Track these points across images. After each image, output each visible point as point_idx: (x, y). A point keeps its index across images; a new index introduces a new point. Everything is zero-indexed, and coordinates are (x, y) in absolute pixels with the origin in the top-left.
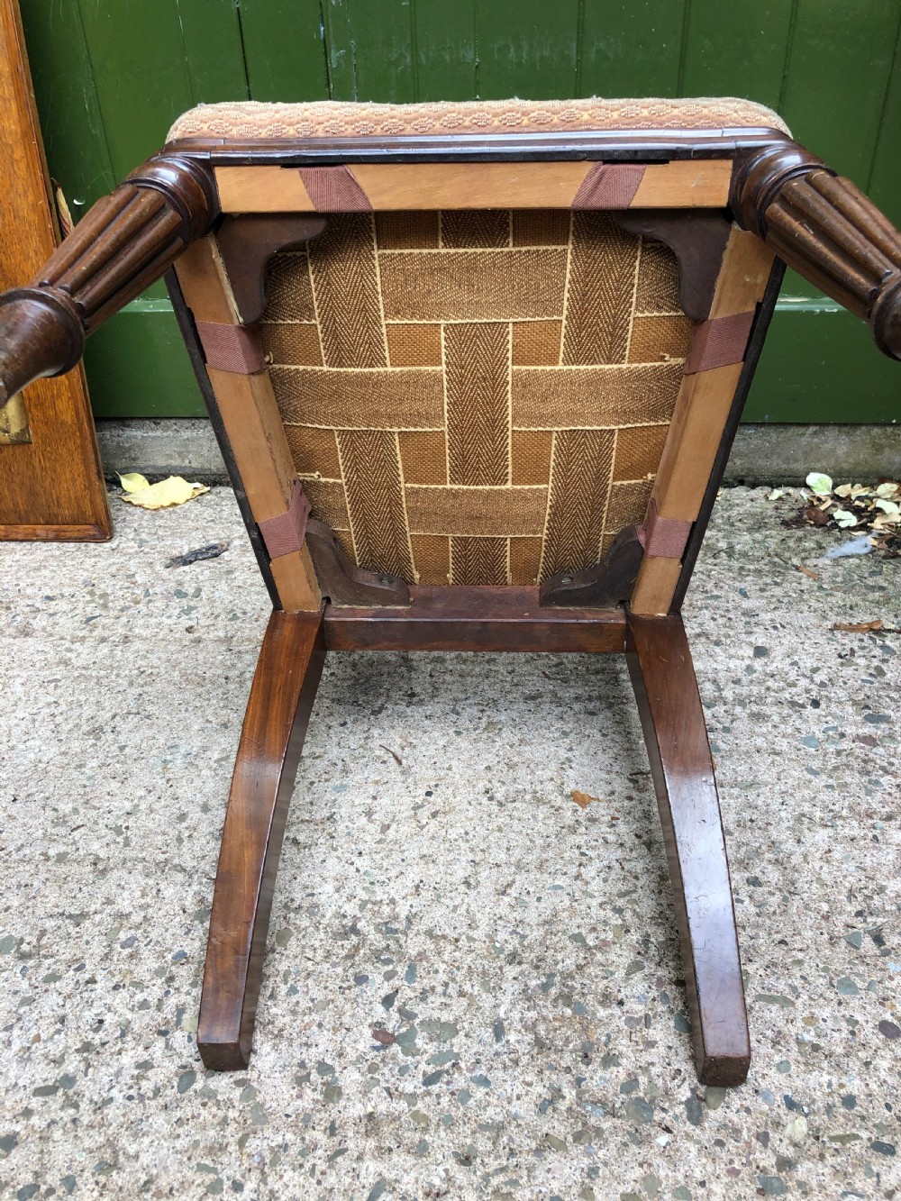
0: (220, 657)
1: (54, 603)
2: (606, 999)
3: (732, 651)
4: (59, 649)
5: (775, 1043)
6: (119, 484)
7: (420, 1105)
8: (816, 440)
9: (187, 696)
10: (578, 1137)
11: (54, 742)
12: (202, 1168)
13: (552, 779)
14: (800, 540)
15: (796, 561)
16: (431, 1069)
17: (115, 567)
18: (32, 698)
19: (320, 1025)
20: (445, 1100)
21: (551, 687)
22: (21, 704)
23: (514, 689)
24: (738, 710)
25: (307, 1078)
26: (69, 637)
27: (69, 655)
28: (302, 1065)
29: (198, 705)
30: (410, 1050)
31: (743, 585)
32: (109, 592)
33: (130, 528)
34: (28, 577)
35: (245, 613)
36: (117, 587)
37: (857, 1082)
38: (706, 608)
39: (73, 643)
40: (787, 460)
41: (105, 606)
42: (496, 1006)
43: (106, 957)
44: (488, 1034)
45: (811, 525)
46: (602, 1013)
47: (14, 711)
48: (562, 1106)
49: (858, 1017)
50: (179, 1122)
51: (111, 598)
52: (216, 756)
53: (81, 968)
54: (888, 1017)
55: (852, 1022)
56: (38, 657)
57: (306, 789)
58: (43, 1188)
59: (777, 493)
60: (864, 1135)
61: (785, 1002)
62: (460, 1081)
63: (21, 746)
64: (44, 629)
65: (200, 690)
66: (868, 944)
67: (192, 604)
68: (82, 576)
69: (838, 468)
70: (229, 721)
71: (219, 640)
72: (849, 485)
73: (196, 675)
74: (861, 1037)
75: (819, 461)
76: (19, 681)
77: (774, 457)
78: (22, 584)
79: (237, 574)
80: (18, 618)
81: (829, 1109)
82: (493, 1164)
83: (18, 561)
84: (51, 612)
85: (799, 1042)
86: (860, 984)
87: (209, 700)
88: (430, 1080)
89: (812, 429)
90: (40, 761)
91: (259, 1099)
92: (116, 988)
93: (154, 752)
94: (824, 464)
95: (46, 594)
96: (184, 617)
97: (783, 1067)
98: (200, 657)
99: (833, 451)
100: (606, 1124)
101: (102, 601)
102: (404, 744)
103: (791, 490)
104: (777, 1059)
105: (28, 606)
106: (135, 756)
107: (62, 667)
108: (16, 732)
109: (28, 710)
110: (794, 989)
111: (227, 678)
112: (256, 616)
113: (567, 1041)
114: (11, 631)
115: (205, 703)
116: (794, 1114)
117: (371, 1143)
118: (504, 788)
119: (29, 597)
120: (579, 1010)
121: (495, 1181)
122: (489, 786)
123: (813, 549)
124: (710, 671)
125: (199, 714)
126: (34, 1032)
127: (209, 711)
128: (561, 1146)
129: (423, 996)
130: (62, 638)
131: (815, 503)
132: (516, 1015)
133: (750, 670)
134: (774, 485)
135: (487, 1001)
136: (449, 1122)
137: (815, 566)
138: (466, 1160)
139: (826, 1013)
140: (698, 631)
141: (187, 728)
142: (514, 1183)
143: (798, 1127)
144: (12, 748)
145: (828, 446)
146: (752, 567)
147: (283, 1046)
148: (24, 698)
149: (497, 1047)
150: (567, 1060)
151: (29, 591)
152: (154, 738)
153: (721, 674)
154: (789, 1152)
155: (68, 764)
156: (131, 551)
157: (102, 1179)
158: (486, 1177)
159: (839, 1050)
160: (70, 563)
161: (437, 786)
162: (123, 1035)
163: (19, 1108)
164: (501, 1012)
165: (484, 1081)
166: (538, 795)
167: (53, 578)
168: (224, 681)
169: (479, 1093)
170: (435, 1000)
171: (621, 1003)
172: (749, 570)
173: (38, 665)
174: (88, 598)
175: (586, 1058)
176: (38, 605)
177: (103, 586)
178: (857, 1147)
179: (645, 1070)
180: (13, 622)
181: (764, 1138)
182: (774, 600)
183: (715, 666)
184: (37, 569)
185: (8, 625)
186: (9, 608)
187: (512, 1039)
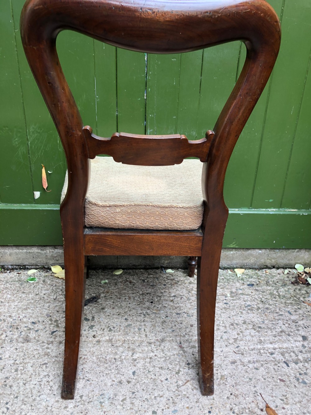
0: (110, 349)
1: (36, 325)
3: (295, 338)
4: (43, 348)
6: (50, 269)
8: (298, 254)
9: (102, 369)
11: (52, 396)
13: (253, 402)
14: (300, 290)
15: (302, 299)
17: (57, 307)
18: (37, 373)
21: (238, 357)
22: (33, 376)
23: (225, 359)
24: (306, 365)
26: (46, 342)
27: (48, 350)
29: (107, 373)
31: (288, 310)
32: (58, 319)
33: (59, 289)
34: (23, 313)
35: (114, 328)
36: (61, 317)
38: (280, 320)
39: (49, 344)
40: (289, 260)
41: (57, 326)
45: (301, 284)
47: (31, 381)
51: (59, 322)
52: (121, 399)
56: (35, 352)
57: (161, 413)
59: (286, 271)
63: (38, 399)
64: (35, 338)
65: (106, 365)
67: (92, 324)
68: (45, 312)
69: (305, 262)
70: (121, 380)
71: (107, 341)
72: (308, 268)
73: (103, 358)
75: (299, 260)
76: (30, 365)
77: (285, 259)
78: (21, 317)
79: (106, 310)
80: (23, 333)
83: (17, 306)
84: (36, 329)
87: (111, 370)
89: (297, 250)
90: (48, 406)
93: (95, 398)
94: (301, 261)
95: (32, 321)
96: (91, 330)
98: (102, 349)
99: (304, 257)
101: (56, 324)
102: (193, 388)
103: (290, 270)
105: (26, 327)
106: (88, 401)
107: (46, 357)
108: (35, 392)
109: (37, 380)
111: (115, 359)
112: (118, 329)
114: (20, 340)
115: (110, 372)
118: (237, 407)
119: (25, 323)
122: (231, 407)
123: (305, 294)
124: (291, 347)
125: (109, 377)
127: (112, 376)
130: (43, 342)
131: (300, 275)
133: (303, 346)
134: (285, 268)
137: (309, 301)
140: (280, 330)
141: (105, 385)
144: (34, 400)
145: (302, 255)
146: (289, 302)
148: (34, 374)
151: (25, 320)
152: (93, 391)
153: (295, 349)
155: (60, 407)
156: (62, 300)
160: (39, 306)
161: (211, 408)
166: (250, 409)
167: (33, 313)
168: (114, 360)
172: (288, 303)
173: (36, 356)
174: (50, 322)
176: (30, 326)
177: (55, 317)
180: (21, 335)
182: (301, 315)
183: (291, 345)
184: (26, 309)
185: (19, 337)
186: (17, 328)
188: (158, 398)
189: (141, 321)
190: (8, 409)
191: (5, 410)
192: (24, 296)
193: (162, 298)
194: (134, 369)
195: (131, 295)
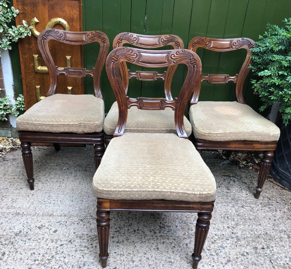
2: (191, 223)
5: (214, 229)
7: (167, 234)
12: (140, 240)
14: (217, 161)
15: (216, 164)
19: (152, 226)
20: (171, 234)
25: (151, 231)
28: (150, 230)
30: (165, 228)
37: (224, 233)
42: (176, 224)
43: (118, 217)
44: (175, 227)
46: (190, 225)
48: (186, 235)
50: (135, 235)
53: (115, 218)
54: (228, 226)
55: (224, 226)
58: (120, 242)
59: (213, 152)
60: (225, 238)
61: (215, 224)
62: (172, 232)
64: (89, 170)
74: (225, 228)
80: (84, 168)
81: (220, 235)
82: (178, 240)
85: (217, 228)
88: (168, 232)
92: (121, 221)
97: (215, 231)
100: (192, 237)
104: (214, 230)
110: (216, 223)
113: (186, 228)
116: (216, 236)
117: (161, 238)
120: (187, 224)
121: (178, 242)
123: (219, 162)
128: (186, 239)
129: (165, 223)
132: (179, 225)
136: (172, 236)
137: (219, 165)
138: (174, 240)
139: (220, 225)
142: (181, 242)
143: (217, 237)
150: (186, 230)
151: (84, 163)
154: (216, 240)
157: (127, 241)
159: (222, 229)
162: (124, 226)
163: (113, 234)
164: (177, 225)
165: (175, 232)
169: (175, 233)
170: (167, 223)
171: (193, 224)
175: (189, 230)
178: (224, 239)
181: (212, 238)
184: (84, 160)
185: (82, 169)
186: (81, 166)
187: (178, 227)
190: (82, 191)
191: (81, 191)
192: (82, 155)
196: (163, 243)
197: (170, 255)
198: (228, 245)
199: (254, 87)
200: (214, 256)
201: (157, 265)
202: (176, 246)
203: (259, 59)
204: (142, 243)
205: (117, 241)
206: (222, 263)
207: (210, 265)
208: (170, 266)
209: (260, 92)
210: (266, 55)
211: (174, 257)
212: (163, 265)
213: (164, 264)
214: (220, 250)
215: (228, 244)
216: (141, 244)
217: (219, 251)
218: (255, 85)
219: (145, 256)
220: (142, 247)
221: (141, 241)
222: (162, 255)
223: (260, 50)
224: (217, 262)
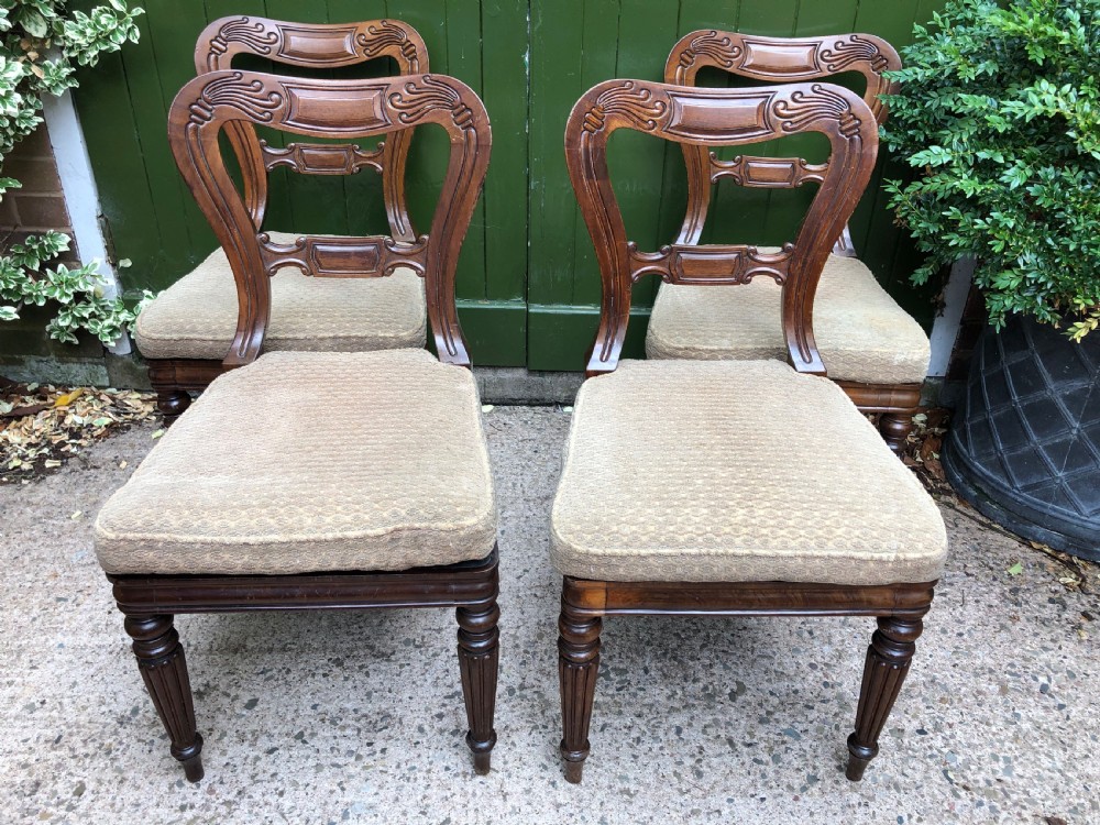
2: (692, 658)
7: (616, 698)
10: (684, 707)
12: (528, 722)
16: (619, 686)
20: (627, 697)
30: (608, 680)
37: (800, 685)
42: (644, 662)
44: (641, 672)
46: (691, 663)
48: (677, 697)
49: (800, 661)
50: (513, 706)
54: (813, 661)
55: (798, 663)
60: (802, 703)
62: (632, 690)
66: (806, 635)
74: (801, 669)
81: (787, 695)
82: (650, 716)
85: (776, 672)
86: (802, 650)
88: (618, 690)
91: (546, 698)
97: (769, 681)
100: (696, 703)
110: (774, 653)
113: (677, 674)
121: (653, 722)
126: (435, 676)
128: (678, 710)
129: (610, 658)
135: (640, 660)
136: (630, 704)
138: (639, 716)
139: (787, 661)
143: (776, 701)
147: (552, 678)
149: (647, 677)
150: (678, 681)
154: (772, 709)
158: (649, 721)
165: (642, 689)
169: (642, 693)
170: (616, 660)
175: (686, 680)
178: (799, 707)
179: (711, 683)
181: (761, 705)
187: (653, 673)
188: (533, 558)
189: (516, 474)
193: (552, 447)
194: (503, 528)
195: (505, 441)
196: (602, 730)
197: (623, 767)
198: (811, 728)
199: (892, 205)
200: (767, 764)
201: (583, 804)
202: (643, 739)
203: (912, 106)
204: (534, 733)
205: (454, 728)
206: (790, 788)
207: (752, 796)
208: (623, 806)
209: (914, 223)
210: (934, 94)
211: (639, 776)
212: (602, 804)
213: (605, 800)
214: (784, 742)
215: (811, 722)
216: (530, 734)
217: (783, 747)
218: (898, 198)
219: (543, 774)
220: (533, 745)
221: (532, 725)
222: (599, 770)
223: (915, 76)
224: (774, 784)
